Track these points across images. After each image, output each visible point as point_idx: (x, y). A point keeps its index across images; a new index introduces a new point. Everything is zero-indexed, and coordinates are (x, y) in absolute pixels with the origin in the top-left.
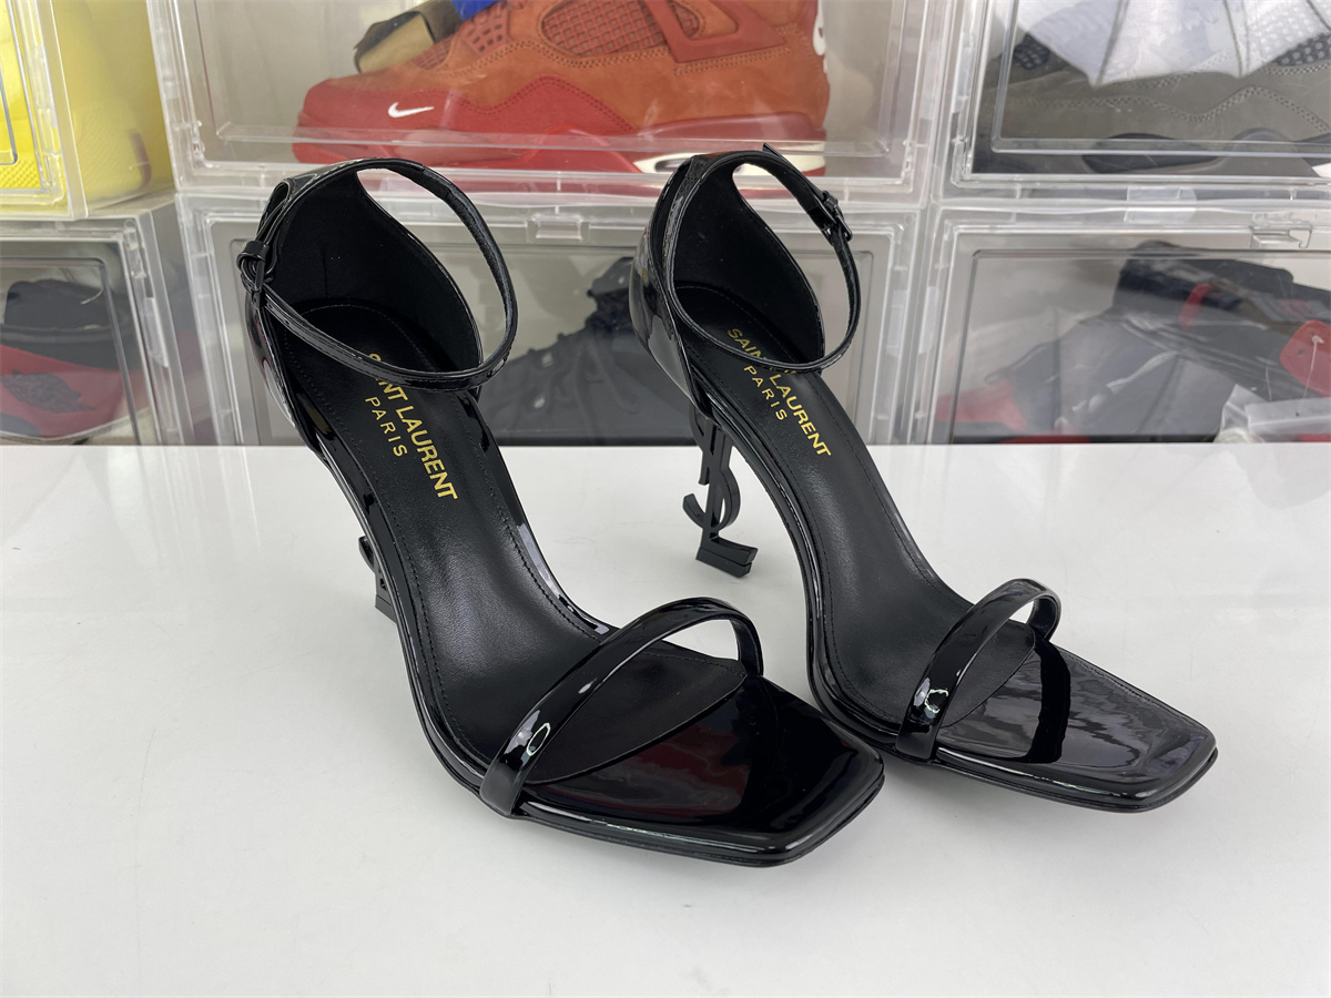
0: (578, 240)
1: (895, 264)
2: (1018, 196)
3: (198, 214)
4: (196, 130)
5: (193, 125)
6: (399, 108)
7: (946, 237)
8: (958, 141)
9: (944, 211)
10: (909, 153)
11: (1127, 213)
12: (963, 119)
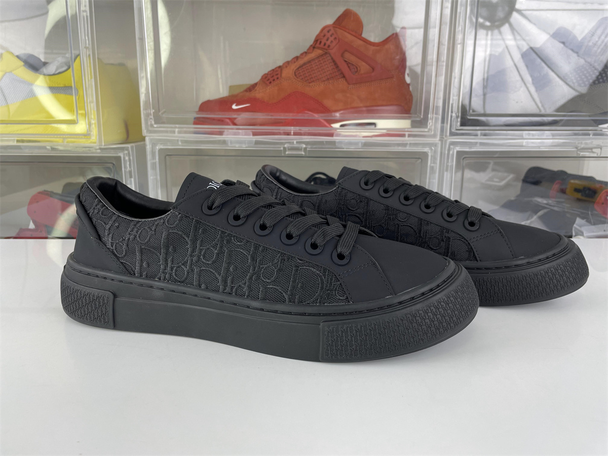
0: (302, 154)
1: (431, 163)
2: (479, 135)
3: (154, 145)
5: (151, 111)
6: (236, 106)
7: (451, 152)
8: (454, 115)
9: (450, 141)
10: (430, 119)
11: (524, 142)
12: (455, 106)
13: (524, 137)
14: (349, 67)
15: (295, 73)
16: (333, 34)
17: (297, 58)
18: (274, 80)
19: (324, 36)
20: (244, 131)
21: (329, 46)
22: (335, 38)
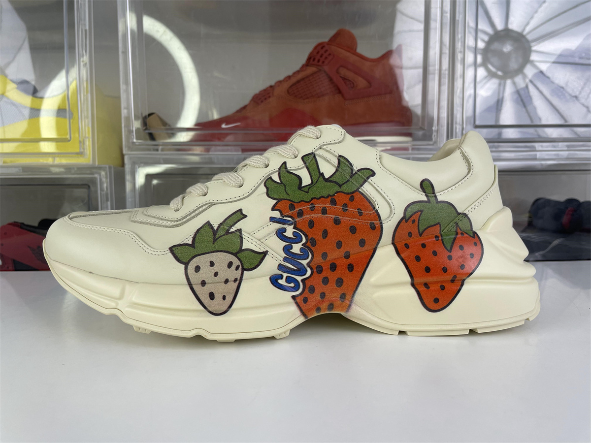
3: (133, 164)
10: (435, 131)
11: (539, 155)
12: (459, 117)
13: (537, 149)
14: (345, 83)
15: (288, 91)
16: (327, 51)
17: (289, 77)
18: (266, 99)
19: (318, 53)
20: (232, 148)
21: (323, 62)
22: (330, 54)
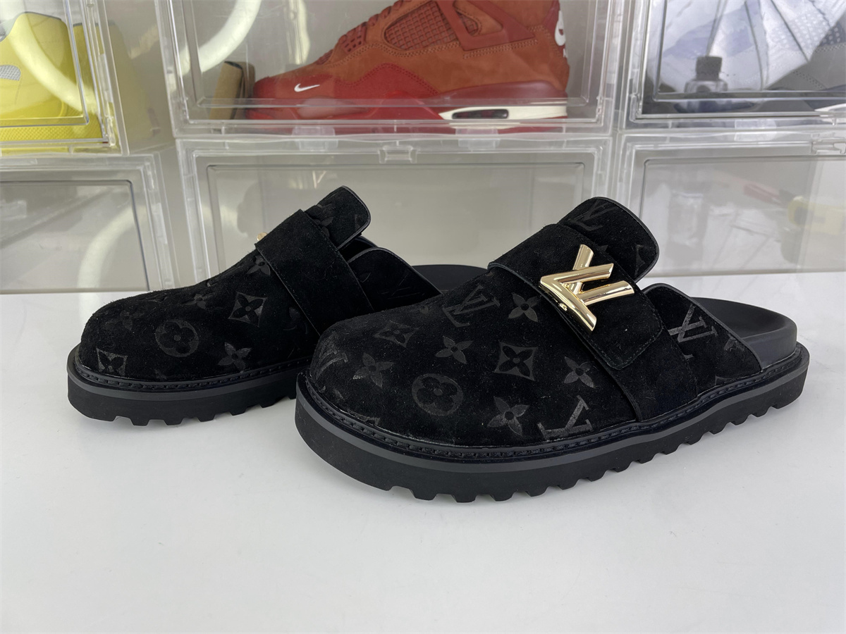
0: (409, 161)
1: (598, 170)
2: (670, 125)
3: (189, 151)
4: (185, 102)
5: (183, 99)
6: (300, 87)
7: (628, 153)
8: (633, 96)
9: (627, 137)
10: (600, 104)
11: (737, 136)
12: (636, 82)
13: (736, 128)
20: (323, 126)
